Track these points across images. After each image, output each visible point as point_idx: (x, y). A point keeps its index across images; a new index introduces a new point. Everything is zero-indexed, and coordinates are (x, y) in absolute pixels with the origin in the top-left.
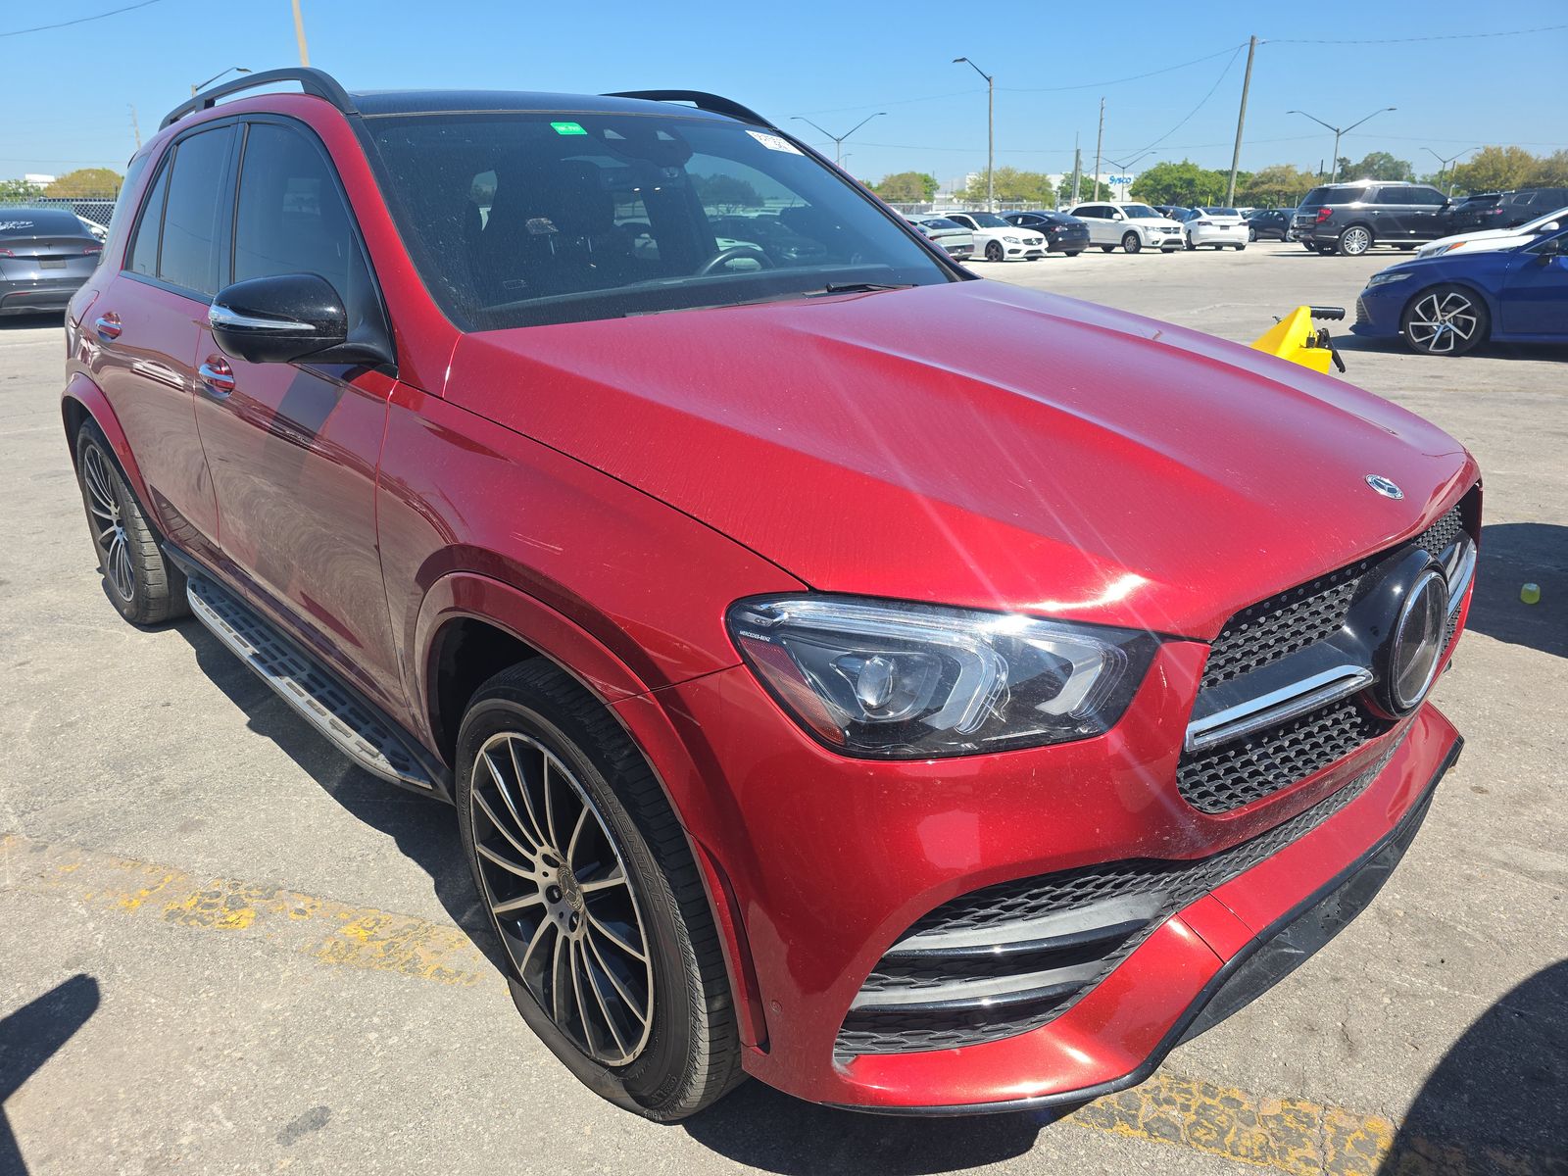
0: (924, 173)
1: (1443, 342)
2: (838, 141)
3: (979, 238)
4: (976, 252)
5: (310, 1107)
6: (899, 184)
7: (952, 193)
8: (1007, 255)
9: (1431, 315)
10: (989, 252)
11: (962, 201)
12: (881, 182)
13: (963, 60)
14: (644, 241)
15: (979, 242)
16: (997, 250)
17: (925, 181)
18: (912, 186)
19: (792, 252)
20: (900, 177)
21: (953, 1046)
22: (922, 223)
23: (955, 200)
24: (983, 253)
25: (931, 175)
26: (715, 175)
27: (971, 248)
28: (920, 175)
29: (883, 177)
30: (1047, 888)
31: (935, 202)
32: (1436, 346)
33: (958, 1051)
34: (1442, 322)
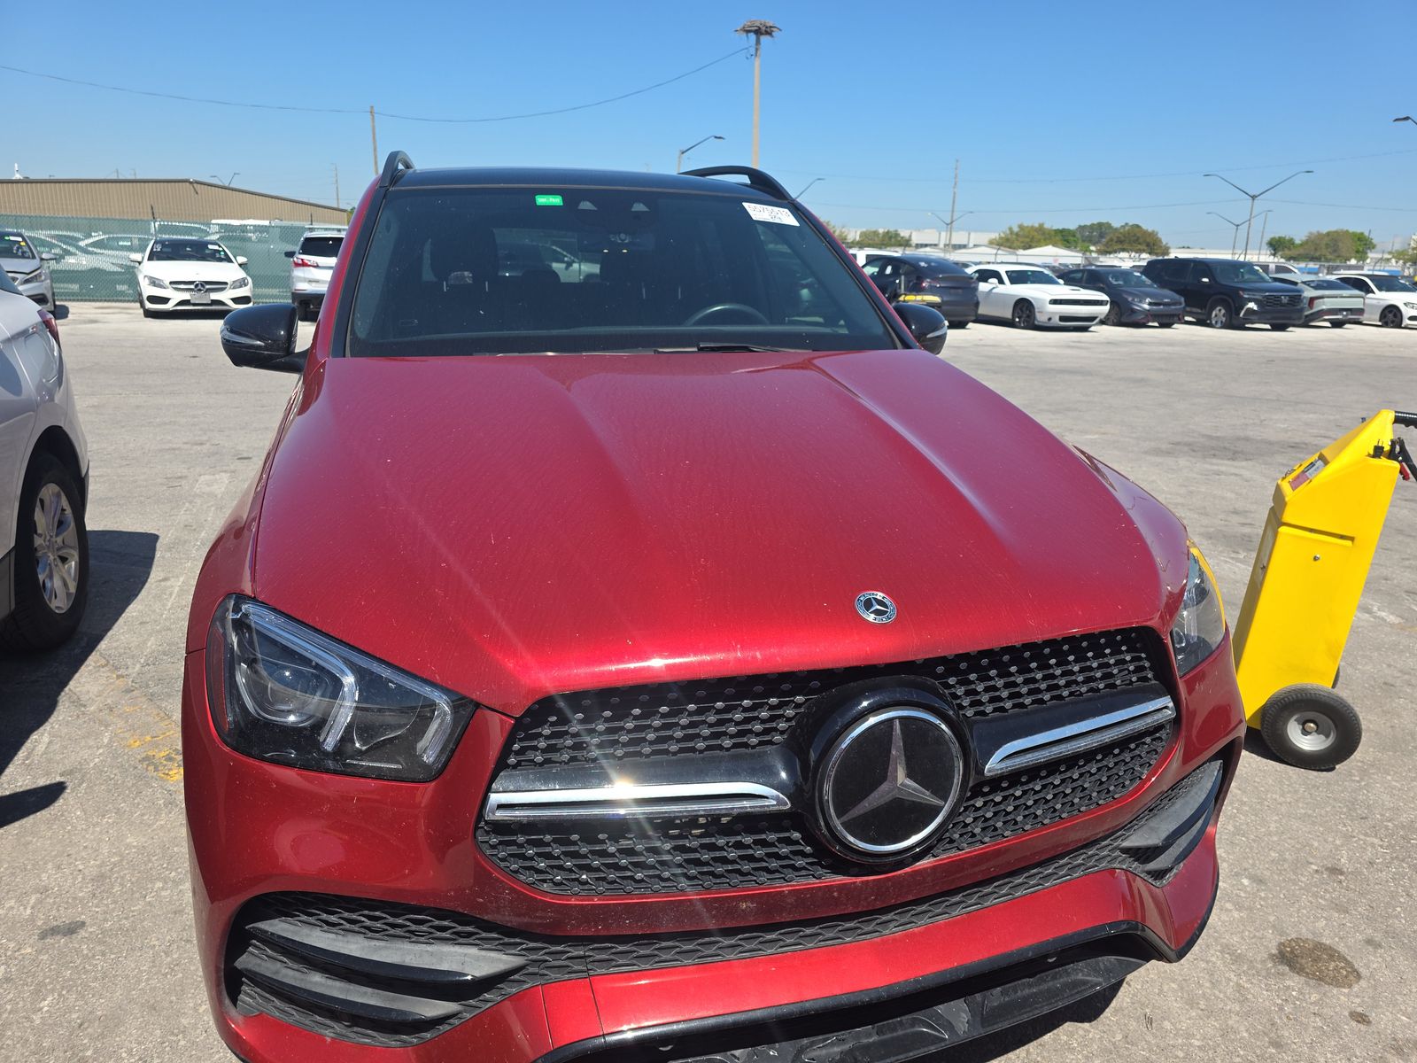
0: (1358, 230)
2: (1253, 197)
3: (1374, 302)
4: (1366, 315)
5: (78, 919)
6: (1326, 240)
7: (1390, 253)
8: (1406, 322)
10: (1385, 317)
11: (1401, 262)
12: (1304, 239)
13: (1407, 118)
14: (992, 286)
15: (1372, 306)
16: (1395, 316)
17: (1359, 239)
18: (1340, 244)
19: (1145, 303)
20: (1328, 234)
21: (328, 1034)
22: (1304, 283)
23: (1393, 261)
24: (1378, 317)
25: (1366, 234)
26: (1127, 224)
27: (1361, 311)
28: (1353, 233)
29: (1307, 234)
30: (377, 913)
31: (1368, 261)
33: (329, 1039)
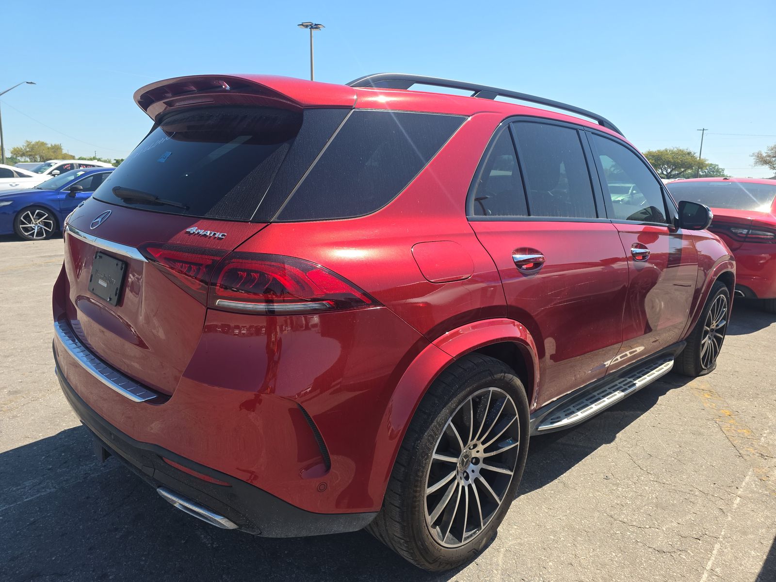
1: (40, 234)
9: (30, 222)
32: (37, 236)
34: (36, 225)
